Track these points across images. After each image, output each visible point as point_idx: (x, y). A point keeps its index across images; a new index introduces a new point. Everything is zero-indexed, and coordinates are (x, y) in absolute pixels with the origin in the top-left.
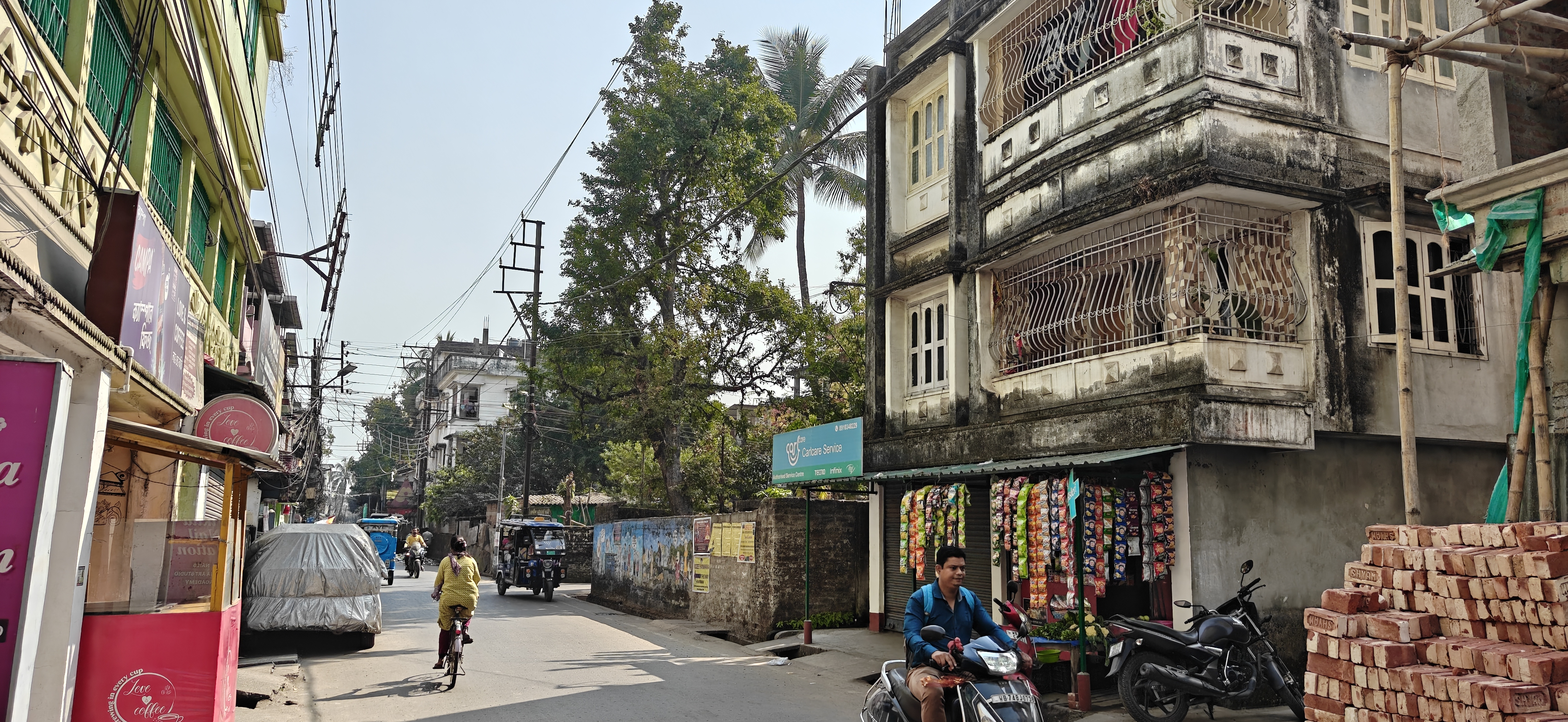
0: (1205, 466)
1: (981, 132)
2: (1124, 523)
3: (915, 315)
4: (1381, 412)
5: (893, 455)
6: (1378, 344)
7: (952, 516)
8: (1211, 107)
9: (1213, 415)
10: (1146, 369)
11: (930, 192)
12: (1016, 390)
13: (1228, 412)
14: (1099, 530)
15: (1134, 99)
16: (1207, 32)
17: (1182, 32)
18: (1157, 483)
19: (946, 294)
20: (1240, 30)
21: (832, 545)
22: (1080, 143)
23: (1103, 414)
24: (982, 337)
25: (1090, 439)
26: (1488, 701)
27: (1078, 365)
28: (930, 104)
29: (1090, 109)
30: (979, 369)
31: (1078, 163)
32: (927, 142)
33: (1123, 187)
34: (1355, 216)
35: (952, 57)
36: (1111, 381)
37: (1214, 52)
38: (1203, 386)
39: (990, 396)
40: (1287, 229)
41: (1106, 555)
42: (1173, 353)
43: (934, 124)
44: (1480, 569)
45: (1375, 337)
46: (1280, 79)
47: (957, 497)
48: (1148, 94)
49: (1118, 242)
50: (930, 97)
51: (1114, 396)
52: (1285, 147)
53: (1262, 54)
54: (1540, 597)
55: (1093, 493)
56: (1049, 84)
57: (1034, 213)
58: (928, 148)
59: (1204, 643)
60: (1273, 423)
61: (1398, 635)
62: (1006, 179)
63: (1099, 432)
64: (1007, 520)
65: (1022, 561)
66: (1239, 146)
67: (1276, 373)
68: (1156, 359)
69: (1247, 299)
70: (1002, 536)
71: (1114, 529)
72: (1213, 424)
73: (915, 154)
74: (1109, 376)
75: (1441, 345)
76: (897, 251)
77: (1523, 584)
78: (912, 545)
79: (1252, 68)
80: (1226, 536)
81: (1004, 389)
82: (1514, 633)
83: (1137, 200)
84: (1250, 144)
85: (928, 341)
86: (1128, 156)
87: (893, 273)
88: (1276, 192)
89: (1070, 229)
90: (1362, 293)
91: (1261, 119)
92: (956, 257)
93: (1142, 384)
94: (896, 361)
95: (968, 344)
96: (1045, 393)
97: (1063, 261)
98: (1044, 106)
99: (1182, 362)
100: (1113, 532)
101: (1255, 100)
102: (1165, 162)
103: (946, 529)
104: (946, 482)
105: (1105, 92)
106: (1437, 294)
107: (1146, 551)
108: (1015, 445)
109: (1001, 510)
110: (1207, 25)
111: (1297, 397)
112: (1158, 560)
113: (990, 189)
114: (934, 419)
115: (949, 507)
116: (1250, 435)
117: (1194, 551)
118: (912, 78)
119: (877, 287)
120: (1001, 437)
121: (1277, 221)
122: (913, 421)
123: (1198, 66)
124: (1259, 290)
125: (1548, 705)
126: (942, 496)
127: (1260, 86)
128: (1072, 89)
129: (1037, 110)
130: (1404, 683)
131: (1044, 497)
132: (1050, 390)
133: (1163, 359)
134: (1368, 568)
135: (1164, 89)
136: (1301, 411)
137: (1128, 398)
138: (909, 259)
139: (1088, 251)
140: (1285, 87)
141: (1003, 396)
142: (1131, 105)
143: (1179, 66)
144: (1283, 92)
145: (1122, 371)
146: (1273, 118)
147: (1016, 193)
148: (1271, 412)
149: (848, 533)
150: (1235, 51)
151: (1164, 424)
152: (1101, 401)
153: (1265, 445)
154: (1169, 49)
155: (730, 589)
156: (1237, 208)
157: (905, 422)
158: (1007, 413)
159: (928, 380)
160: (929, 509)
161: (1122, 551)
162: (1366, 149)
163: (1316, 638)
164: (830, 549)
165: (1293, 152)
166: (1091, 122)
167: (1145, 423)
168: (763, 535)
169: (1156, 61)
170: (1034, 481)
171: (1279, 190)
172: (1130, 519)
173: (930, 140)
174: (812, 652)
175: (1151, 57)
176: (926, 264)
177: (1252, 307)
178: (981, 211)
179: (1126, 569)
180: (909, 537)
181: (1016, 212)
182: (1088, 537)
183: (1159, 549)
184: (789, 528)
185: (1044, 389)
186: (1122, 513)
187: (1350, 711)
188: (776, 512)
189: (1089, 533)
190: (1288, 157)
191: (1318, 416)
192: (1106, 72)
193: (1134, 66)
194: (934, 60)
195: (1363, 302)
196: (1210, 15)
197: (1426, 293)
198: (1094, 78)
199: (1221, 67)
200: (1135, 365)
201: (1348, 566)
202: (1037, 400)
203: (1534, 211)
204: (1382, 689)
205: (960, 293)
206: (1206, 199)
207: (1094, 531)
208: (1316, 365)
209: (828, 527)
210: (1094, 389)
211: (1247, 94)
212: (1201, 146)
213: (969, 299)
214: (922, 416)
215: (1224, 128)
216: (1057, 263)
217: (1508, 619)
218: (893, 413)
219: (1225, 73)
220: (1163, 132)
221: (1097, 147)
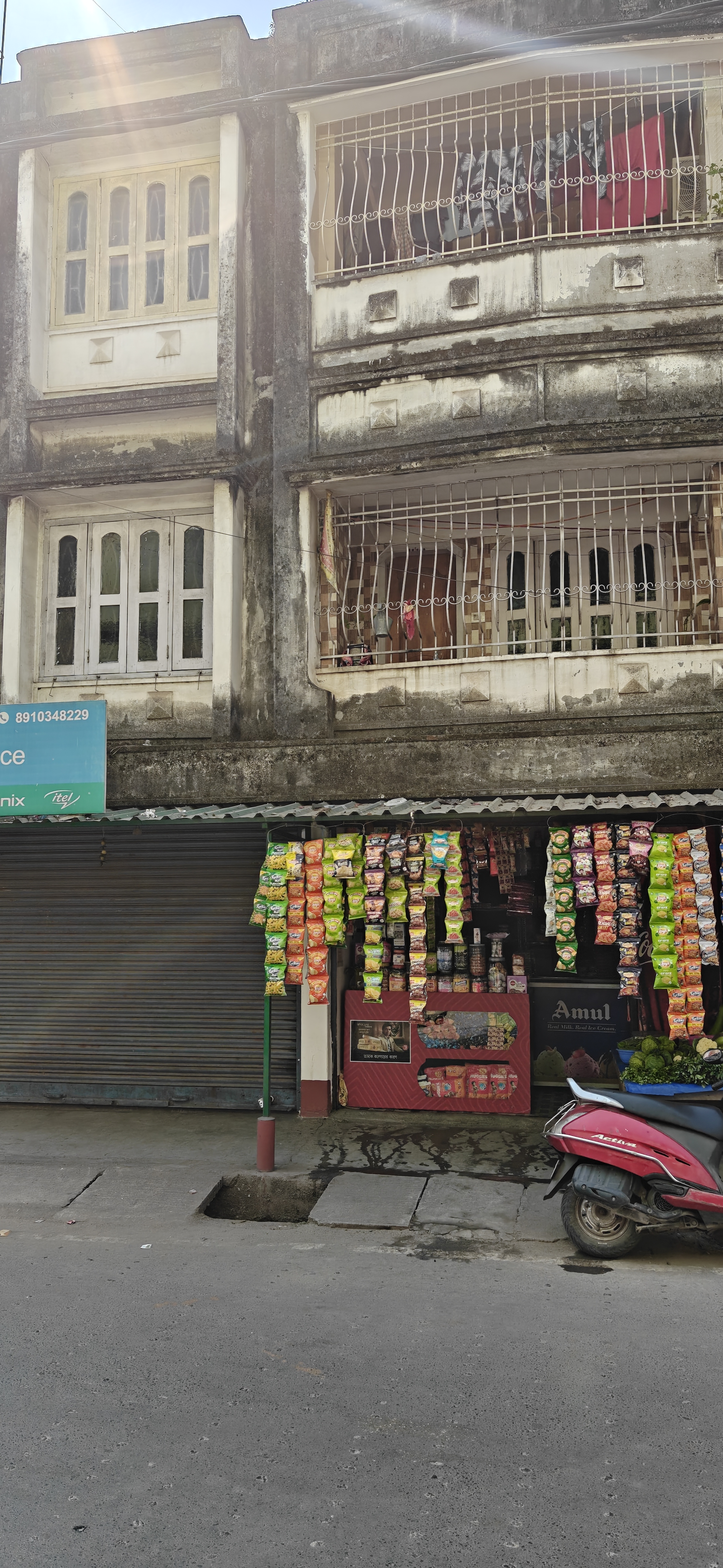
1: (311, 264)
3: (69, 538)
10: (705, 679)
11: (123, 337)
12: (387, 691)
15: (694, 294)
22: (579, 330)
24: (310, 597)
27: (560, 662)
29: (605, 289)
30: (306, 648)
31: (583, 358)
32: (114, 251)
33: (671, 414)
35: (235, 126)
36: (631, 691)
39: (328, 694)
43: (137, 224)
48: (721, 293)
50: (124, 178)
51: (640, 712)
58: (118, 262)
62: (378, 352)
73: (78, 264)
74: (634, 683)
76: (36, 419)
81: (348, 685)
85: (110, 590)
86: (682, 370)
87: (28, 455)
93: (694, 699)
94: (26, 614)
96: (475, 698)
98: (496, 257)
105: (638, 269)
108: (445, 776)
113: (336, 360)
128: (564, 247)
129: (471, 260)
132: (486, 695)
137: (668, 718)
141: (343, 698)
142: (691, 300)
145: (655, 678)
152: (610, 718)
158: (358, 726)
159: (107, 658)
166: (603, 306)
176: (110, 457)
178: (307, 391)
181: (408, 408)
185: (467, 693)
192: (641, 240)
193: (698, 248)
198: (613, 242)
200: (682, 672)
205: (236, 518)
210: (594, 700)
221: (630, 344)
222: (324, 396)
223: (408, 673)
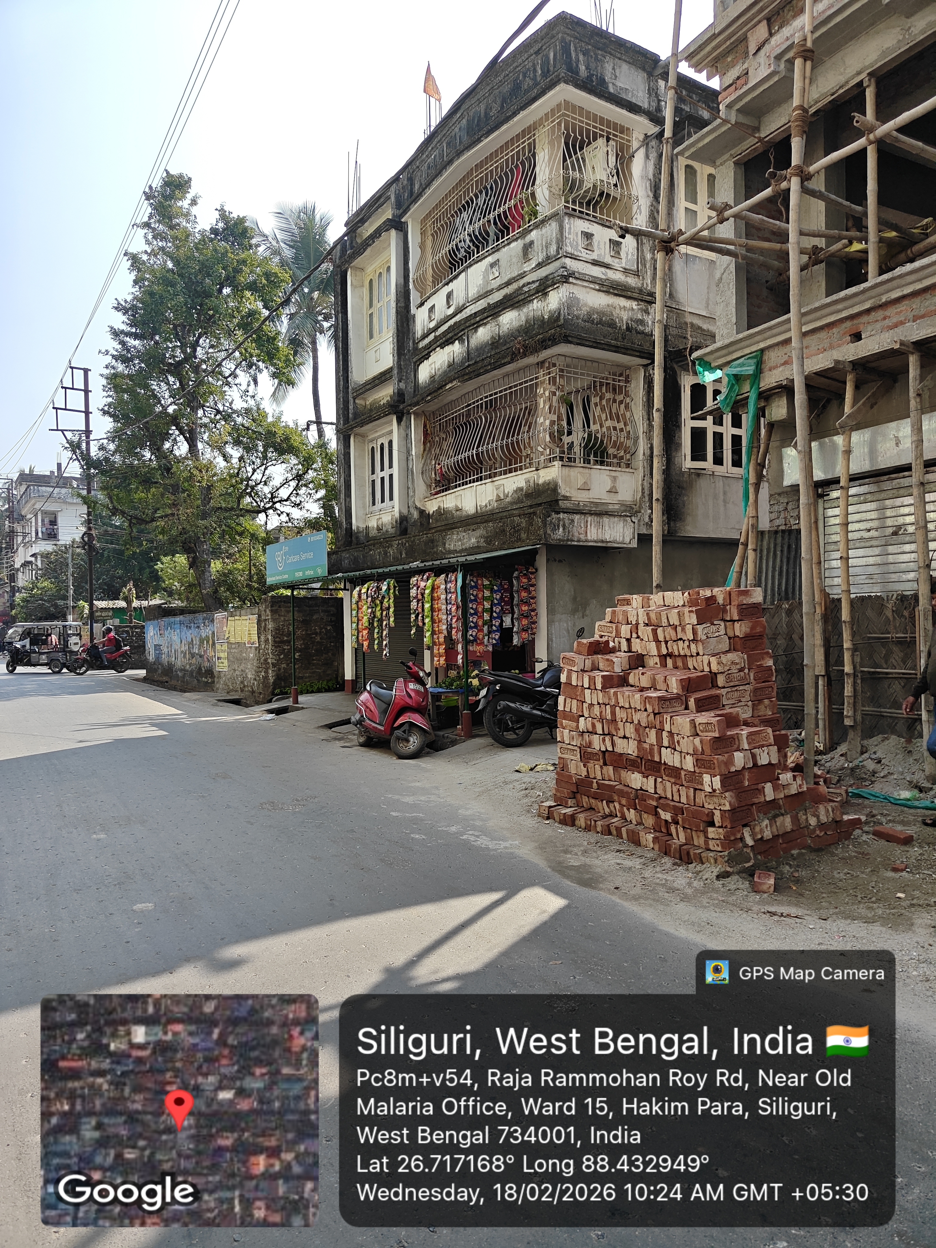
0: (560, 561)
1: (415, 297)
2: (499, 604)
3: (373, 448)
4: (689, 519)
5: (356, 560)
6: (690, 469)
7: (386, 604)
8: (567, 282)
9: (561, 523)
10: (521, 489)
11: (382, 347)
12: (439, 508)
13: (573, 521)
14: (480, 610)
15: (516, 274)
16: (566, 219)
17: (549, 219)
18: (525, 575)
19: (391, 432)
20: (593, 219)
21: (318, 631)
22: (479, 308)
23: (491, 524)
24: (416, 465)
25: (482, 544)
26: (648, 706)
27: (479, 487)
28: (380, 273)
29: (487, 282)
30: (414, 492)
31: (478, 325)
32: (379, 305)
33: (508, 346)
34: (678, 372)
35: (393, 232)
36: (499, 499)
37: (571, 236)
38: (557, 501)
39: (422, 512)
40: (627, 381)
41: (486, 628)
42: (539, 477)
43: (383, 289)
44: (664, 622)
45: (688, 464)
46: (624, 261)
47: (389, 589)
48: (525, 269)
49: (506, 390)
50: (380, 267)
51: (501, 510)
52: (625, 316)
53: (610, 240)
54: (691, 638)
55: (476, 583)
56: (460, 259)
57: (449, 366)
58: (380, 310)
59: (546, 687)
60: (607, 528)
61: (613, 668)
62: (432, 337)
63: (487, 537)
64: (420, 605)
65: (428, 634)
66: (589, 314)
67: (613, 491)
68: (528, 481)
69: (599, 436)
70: (417, 616)
71: (492, 608)
72: (561, 529)
73: (371, 315)
74: (498, 495)
75: (736, 470)
76: (358, 396)
77: (683, 630)
78: (360, 626)
79: (602, 252)
80: (574, 611)
81: (432, 507)
82: (680, 663)
83: (514, 356)
84: (597, 313)
85: (382, 470)
86: (511, 320)
87: (356, 415)
88: (615, 352)
89: (471, 379)
90: (680, 431)
91: (607, 292)
92: (398, 401)
93: (519, 501)
94: (360, 486)
95: (407, 472)
96: (458, 510)
97: (470, 405)
98: (456, 277)
99: (545, 483)
100: (491, 611)
101: (603, 277)
102: (536, 326)
103: (382, 614)
104: (381, 578)
105: (497, 268)
106: (736, 431)
107: (516, 624)
109: (416, 597)
110: (566, 214)
111: (628, 509)
112: (523, 630)
113: (421, 345)
114: (387, 531)
115: (383, 597)
116: (589, 538)
117: (550, 623)
118: (365, 250)
119: (344, 424)
120: (426, 543)
121: (621, 375)
122: (373, 533)
123: (559, 248)
124: (608, 428)
125: (683, 707)
126: (379, 589)
127: (607, 266)
128: (476, 263)
129: (451, 281)
130: (610, 699)
131: (443, 587)
132: (459, 506)
133: (532, 482)
134: (609, 625)
135: (537, 265)
136: (629, 519)
137: (507, 512)
138: (368, 403)
139: (486, 397)
140: (627, 267)
141: (431, 512)
142: (514, 278)
143: (547, 247)
144: (626, 271)
145: (506, 492)
146: (616, 292)
147: (438, 349)
148: (606, 520)
149: (331, 621)
150: (588, 236)
151: (528, 531)
153: (599, 544)
154: (541, 233)
155: (242, 667)
156: (589, 364)
157: (367, 534)
158: (434, 525)
159: (383, 501)
160: (370, 599)
161: (497, 624)
162: (689, 319)
163: (565, 673)
164: (316, 634)
165: (631, 320)
166: (487, 292)
167: (516, 530)
168: (263, 625)
169: (532, 243)
170: (437, 575)
171: (616, 349)
172: (504, 601)
173: (381, 303)
174: (298, 709)
175: (528, 239)
176: (380, 407)
177: (602, 441)
178: (415, 363)
179: (500, 637)
180: (358, 620)
181: (438, 365)
182: (472, 615)
183: (525, 622)
184: (282, 618)
185: (457, 506)
186: (498, 597)
187: (582, 719)
188: (272, 606)
189: (472, 611)
190: (627, 323)
191: (642, 523)
192: (498, 250)
193: (516, 246)
194: (380, 235)
195: (680, 438)
196: (570, 206)
197: (728, 430)
198: (489, 255)
199: (577, 250)
200: (514, 487)
201: (597, 624)
202: (453, 515)
203: (753, 368)
204: (599, 704)
205: (402, 430)
206: (565, 356)
207: (476, 610)
208: (642, 485)
209: (314, 617)
210: (488, 505)
211: (597, 272)
212: (559, 313)
213: (407, 435)
214: (379, 529)
215: (578, 299)
216: (467, 406)
217: (677, 653)
218: (358, 527)
219: (580, 254)
220: (535, 301)
221: (495, 311)
222: (419, 364)
223: (445, 498)
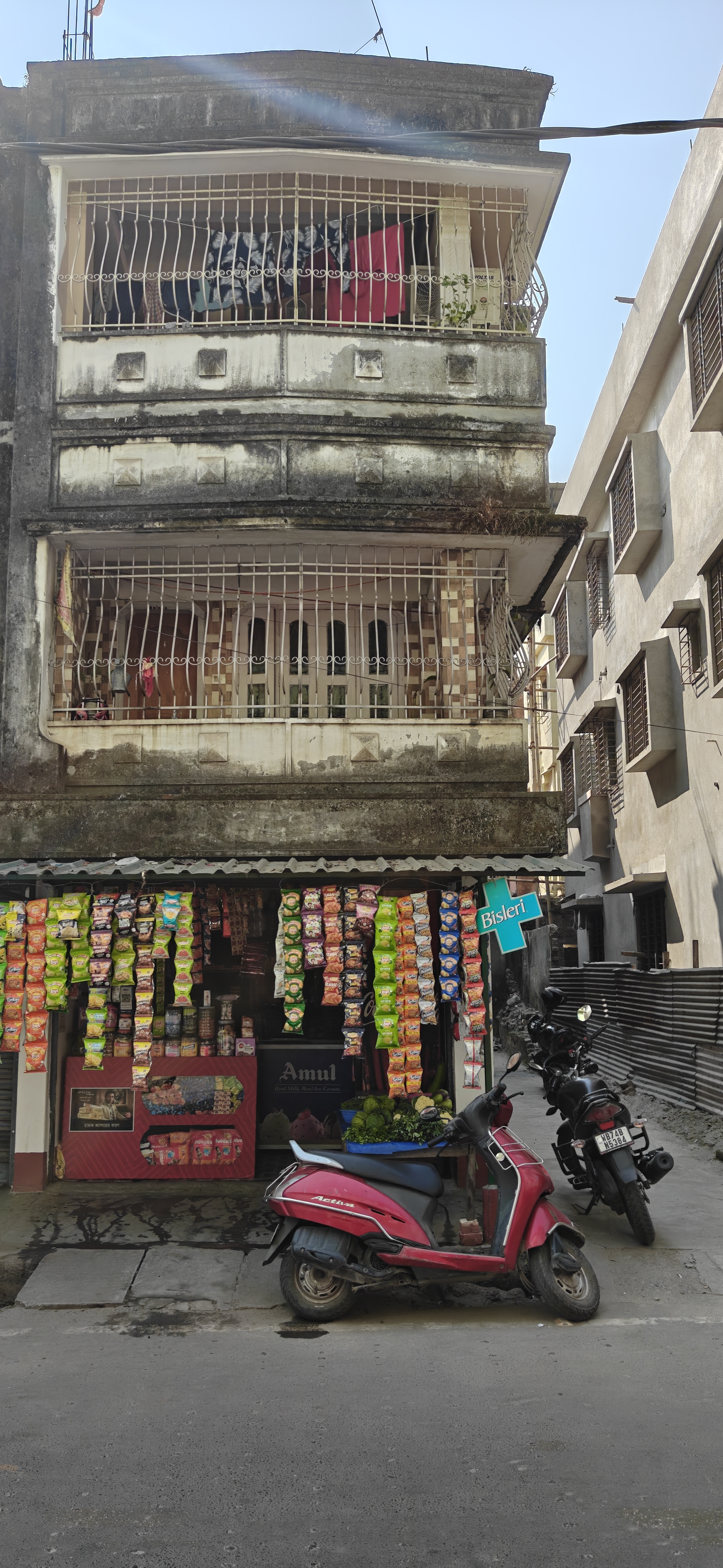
1: (57, 315)
10: (430, 751)
12: (120, 747)
15: (427, 391)
17: (515, 342)
22: (321, 412)
24: (44, 648)
27: (297, 728)
29: (346, 377)
30: (36, 700)
31: (324, 439)
33: (407, 500)
36: (363, 759)
38: (523, 784)
39: (60, 748)
42: (476, 736)
48: (453, 393)
57: (208, 482)
62: (127, 409)
63: (384, 828)
68: (449, 740)
74: (361, 752)
81: (85, 741)
86: (418, 461)
98: (240, 333)
102: (486, 491)
105: (377, 362)
108: (180, 835)
113: (75, 414)
123: (537, 393)
128: (309, 332)
129: (220, 333)
132: (224, 756)
133: (461, 742)
135: (480, 399)
142: (423, 396)
143: (507, 380)
151: (516, 828)
152: (343, 784)
154: (492, 353)
158: (92, 782)
166: (345, 392)
167: (481, 822)
169: (470, 360)
175: (460, 350)
178: (43, 439)
181: (151, 468)
185: (204, 753)
192: (381, 336)
193: (431, 350)
198: (355, 335)
210: (328, 766)
212: (541, 489)
220: (481, 452)
221: (368, 431)
222: (67, 448)
223: (145, 731)
